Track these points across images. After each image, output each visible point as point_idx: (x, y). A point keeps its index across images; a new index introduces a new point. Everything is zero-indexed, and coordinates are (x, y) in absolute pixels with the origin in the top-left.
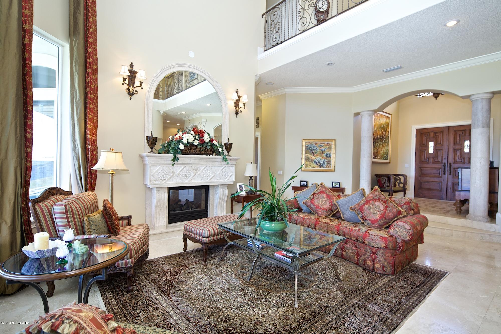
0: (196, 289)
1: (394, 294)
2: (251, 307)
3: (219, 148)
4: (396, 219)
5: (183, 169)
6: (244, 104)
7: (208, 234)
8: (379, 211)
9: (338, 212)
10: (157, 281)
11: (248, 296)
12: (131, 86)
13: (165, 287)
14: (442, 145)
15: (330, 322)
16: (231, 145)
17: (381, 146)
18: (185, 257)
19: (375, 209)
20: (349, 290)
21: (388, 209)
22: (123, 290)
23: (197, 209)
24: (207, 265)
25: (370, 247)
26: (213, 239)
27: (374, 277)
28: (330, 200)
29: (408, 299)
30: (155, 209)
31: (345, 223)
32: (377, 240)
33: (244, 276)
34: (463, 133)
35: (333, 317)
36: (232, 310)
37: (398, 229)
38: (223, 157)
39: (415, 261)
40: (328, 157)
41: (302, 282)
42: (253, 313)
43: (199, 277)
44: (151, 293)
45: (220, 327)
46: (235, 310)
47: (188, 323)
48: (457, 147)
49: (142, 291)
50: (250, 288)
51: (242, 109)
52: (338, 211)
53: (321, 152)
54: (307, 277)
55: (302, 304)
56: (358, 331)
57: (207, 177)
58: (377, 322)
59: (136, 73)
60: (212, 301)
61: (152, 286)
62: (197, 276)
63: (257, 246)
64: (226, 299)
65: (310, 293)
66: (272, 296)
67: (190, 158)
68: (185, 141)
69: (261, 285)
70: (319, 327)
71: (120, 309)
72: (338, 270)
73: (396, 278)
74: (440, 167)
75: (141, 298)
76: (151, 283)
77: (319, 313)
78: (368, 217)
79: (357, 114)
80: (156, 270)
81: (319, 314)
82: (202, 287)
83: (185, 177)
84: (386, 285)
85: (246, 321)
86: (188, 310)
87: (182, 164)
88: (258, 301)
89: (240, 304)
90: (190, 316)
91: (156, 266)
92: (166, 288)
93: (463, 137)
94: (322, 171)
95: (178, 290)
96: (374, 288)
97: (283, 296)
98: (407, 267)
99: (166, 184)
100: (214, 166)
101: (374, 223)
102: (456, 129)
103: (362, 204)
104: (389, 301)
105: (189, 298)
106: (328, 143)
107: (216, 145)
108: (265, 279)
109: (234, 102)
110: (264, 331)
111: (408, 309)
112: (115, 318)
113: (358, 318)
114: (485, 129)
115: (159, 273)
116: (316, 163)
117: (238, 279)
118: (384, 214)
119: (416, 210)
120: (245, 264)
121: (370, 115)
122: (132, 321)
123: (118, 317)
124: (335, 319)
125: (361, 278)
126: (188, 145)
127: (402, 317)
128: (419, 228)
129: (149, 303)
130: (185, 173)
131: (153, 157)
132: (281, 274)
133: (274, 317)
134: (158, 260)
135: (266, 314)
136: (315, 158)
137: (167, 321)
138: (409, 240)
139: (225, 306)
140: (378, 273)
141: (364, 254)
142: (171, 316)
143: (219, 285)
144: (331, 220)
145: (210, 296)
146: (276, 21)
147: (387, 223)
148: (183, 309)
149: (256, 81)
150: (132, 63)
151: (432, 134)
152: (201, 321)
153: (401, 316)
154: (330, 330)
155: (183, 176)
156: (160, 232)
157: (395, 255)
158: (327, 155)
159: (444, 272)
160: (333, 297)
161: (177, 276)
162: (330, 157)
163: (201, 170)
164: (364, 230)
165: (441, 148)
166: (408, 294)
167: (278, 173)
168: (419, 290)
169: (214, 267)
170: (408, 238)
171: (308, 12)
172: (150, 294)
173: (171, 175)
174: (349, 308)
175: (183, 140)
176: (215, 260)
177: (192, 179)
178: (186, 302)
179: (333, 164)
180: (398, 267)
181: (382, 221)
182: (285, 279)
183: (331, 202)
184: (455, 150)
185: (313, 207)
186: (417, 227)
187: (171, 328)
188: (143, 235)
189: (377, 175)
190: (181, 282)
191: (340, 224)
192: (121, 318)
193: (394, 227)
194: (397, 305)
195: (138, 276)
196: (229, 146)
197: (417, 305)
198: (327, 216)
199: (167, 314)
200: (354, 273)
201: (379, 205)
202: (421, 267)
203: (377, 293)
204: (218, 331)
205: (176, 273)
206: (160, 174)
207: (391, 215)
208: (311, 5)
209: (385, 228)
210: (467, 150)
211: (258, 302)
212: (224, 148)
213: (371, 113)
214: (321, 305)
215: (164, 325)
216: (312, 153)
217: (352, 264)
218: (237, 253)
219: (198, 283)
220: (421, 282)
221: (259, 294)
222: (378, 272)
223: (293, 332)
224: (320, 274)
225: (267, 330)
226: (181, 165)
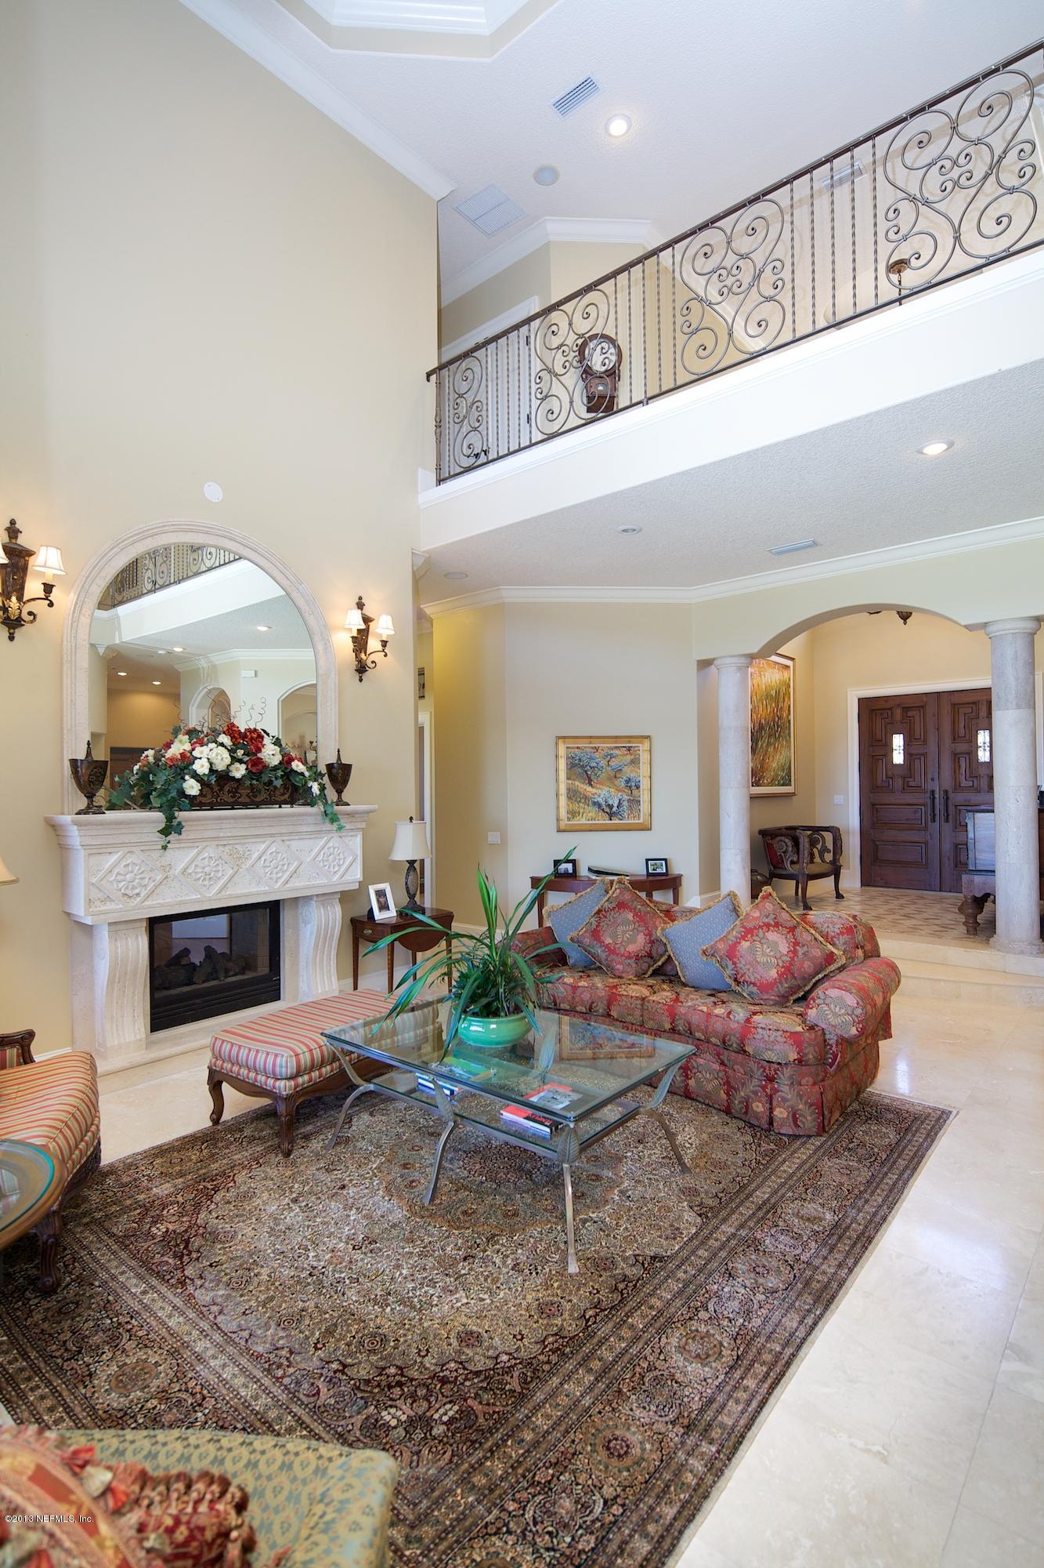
0: (269, 1251)
1: (826, 1195)
2: (443, 1289)
3: (310, 784)
4: (820, 976)
5: (198, 854)
6: (382, 641)
7: (292, 1068)
8: (778, 956)
9: (667, 960)
10: (136, 1241)
11: (431, 1255)
12: (14, 599)
13: (165, 1259)
14: (925, 742)
15: (669, 1303)
16: (346, 769)
17: (771, 749)
18: (220, 1145)
19: (768, 950)
20: (711, 1198)
21: (800, 951)
22: (25, 1290)
23: (243, 974)
24: (294, 1163)
25: (759, 1063)
26: (310, 1080)
27: (772, 1146)
28: (647, 928)
29: (860, 1203)
30: (107, 993)
31: (691, 996)
32: (775, 1042)
33: (413, 1188)
34: (974, 711)
35: (676, 1287)
36: (389, 1308)
37: (826, 1008)
38: (323, 810)
39: (873, 1085)
40: (630, 787)
41: (583, 1188)
42: (453, 1307)
43: (274, 1208)
44: (124, 1287)
45: (358, 1372)
46: (398, 1308)
47: (259, 1374)
48: (962, 747)
49: (93, 1285)
50: (435, 1227)
51: (378, 657)
52: (669, 956)
53: (612, 774)
54: (594, 1170)
55: (588, 1259)
56: (741, 1321)
57: (274, 876)
58: (789, 1286)
59: (30, 553)
60: (323, 1287)
61: (123, 1262)
62: (267, 1207)
63: (448, 1092)
64: (365, 1276)
65: (607, 1219)
66: (502, 1245)
67: (220, 818)
68: (201, 767)
69: (465, 1213)
70: (641, 1326)
71: (24, 1360)
72: (677, 1135)
73: (829, 1143)
74: (921, 801)
75: (90, 1308)
76: (118, 1250)
77: (638, 1281)
78: (751, 977)
79: (705, 664)
80: (128, 1202)
81: (635, 1284)
82: (287, 1242)
83: (204, 879)
84: (806, 1167)
85: (435, 1339)
86: (254, 1328)
87: (194, 840)
88: (463, 1268)
89: (410, 1285)
90: (260, 1349)
91: (127, 1189)
92: (170, 1261)
93: (974, 721)
94: (614, 828)
95: (211, 1265)
96: (774, 1182)
97: (532, 1240)
98: (854, 1105)
99: (143, 908)
100: (297, 837)
101: (767, 992)
102: (956, 699)
103: (732, 938)
104: (815, 1218)
105: (251, 1288)
106: (630, 744)
107: (302, 774)
108: (477, 1192)
109: (353, 637)
110: (490, 1364)
111: (863, 1233)
112: (13, 1393)
113: (740, 1280)
114: (1024, 713)
115: (138, 1211)
116: (600, 806)
117: (395, 1201)
118: (791, 964)
119: (868, 947)
120: (410, 1148)
121: (739, 668)
122: (73, 1394)
123: (20, 1389)
124: (681, 1292)
125: (740, 1155)
126: (213, 779)
127: (850, 1262)
128: (879, 1000)
129: (120, 1324)
130: (204, 868)
131: (95, 827)
132: (521, 1169)
133: (515, 1311)
134: (130, 1164)
135: (489, 1308)
136: (594, 791)
137: (190, 1376)
138: (856, 1037)
139: (367, 1297)
140: (782, 1134)
141: (743, 1084)
142: (199, 1358)
143: (340, 1228)
144: (651, 987)
145: (316, 1272)
146: (470, 397)
147: (799, 988)
148: (235, 1328)
149: (415, 568)
150: (13, 522)
151: (898, 713)
152: (298, 1358)
153: (846, 1257)
154: (670, 1330)
155: (199, 879)
156: (126, 1064)
157: (823, 1080)
158: (628, 781)
159: (943, 1112)
160: (671, 1226)
161: (202, 1216)
162: (638, 787)
163: (256, 855)
164: (741, 1015)
165: (922, 752)
166: (862, 1189)
167: (490, 839)
168: (886, 1174)
169: (318, 1170)
170: (854, 1031)
171: (564, 382)
172: (119, 1290)
173: (159, 878)
174: (715, 1255)
175: (195, 767)
176: (316, 1145)
177: (229, 885)
178: (240, 1302)
179: (644, 807)
180: (831, 1112)
181: (786, 985)
182: (534, 1183)
183: (650, 934)
184: (956, 757)
185: (599, 951)
186: (876, 997)
187: (204, 1398)
188: (80, 1095)
189: (764, 833)
190: (218, 1234)
191: (677, 1000)
192: (32, 1390)
193: (818, 1001)
194: (836, 1225)
195: (70, 1230)
196: (340, 774)
197: (884, 1219)
198: (640, 976)
199: (186, 1354)
200: (720, 1141)
201: (776, 940)
202: (888, 1101)
203: (783, 1196)
204: (355, 1384)
205: (197, 1207)
206: (120, 878)
207: (808, 967)
208: (571, 364)
209: (795, 1001)
210: (983, 756)
211: (463, 1272)
212: (326, 780)
213: (743, 660)
214: (639, 1255)
215: (180, 1390)
216: (585, 776)
217: (714, 1111)
218: (385, 1112)
219: (272, 1232)
220: (892, 1149)
221: (462, 1243)
222: (782, 1131)
223: (572, 1352)
224: (629, 1154)
225: (497, 1358)
226: (190, 845)
